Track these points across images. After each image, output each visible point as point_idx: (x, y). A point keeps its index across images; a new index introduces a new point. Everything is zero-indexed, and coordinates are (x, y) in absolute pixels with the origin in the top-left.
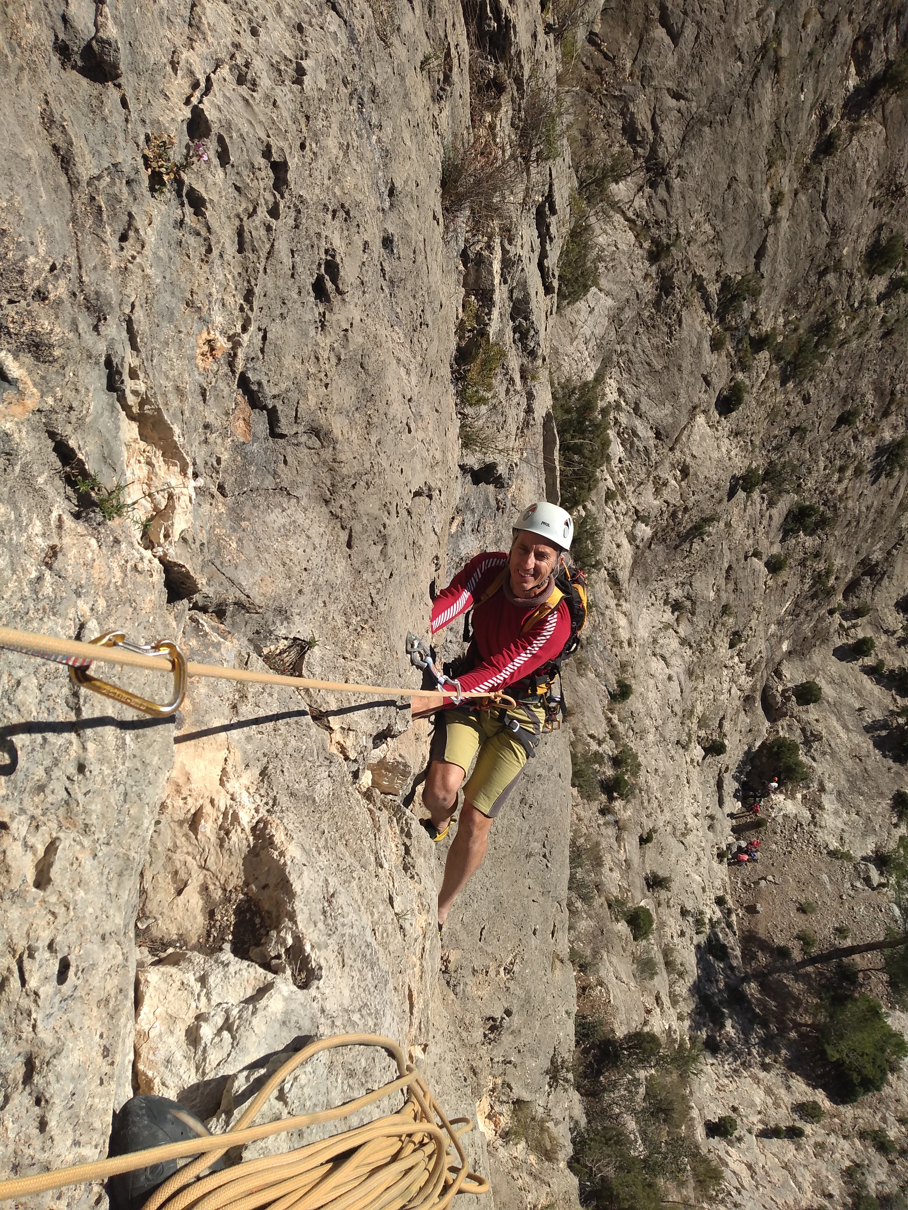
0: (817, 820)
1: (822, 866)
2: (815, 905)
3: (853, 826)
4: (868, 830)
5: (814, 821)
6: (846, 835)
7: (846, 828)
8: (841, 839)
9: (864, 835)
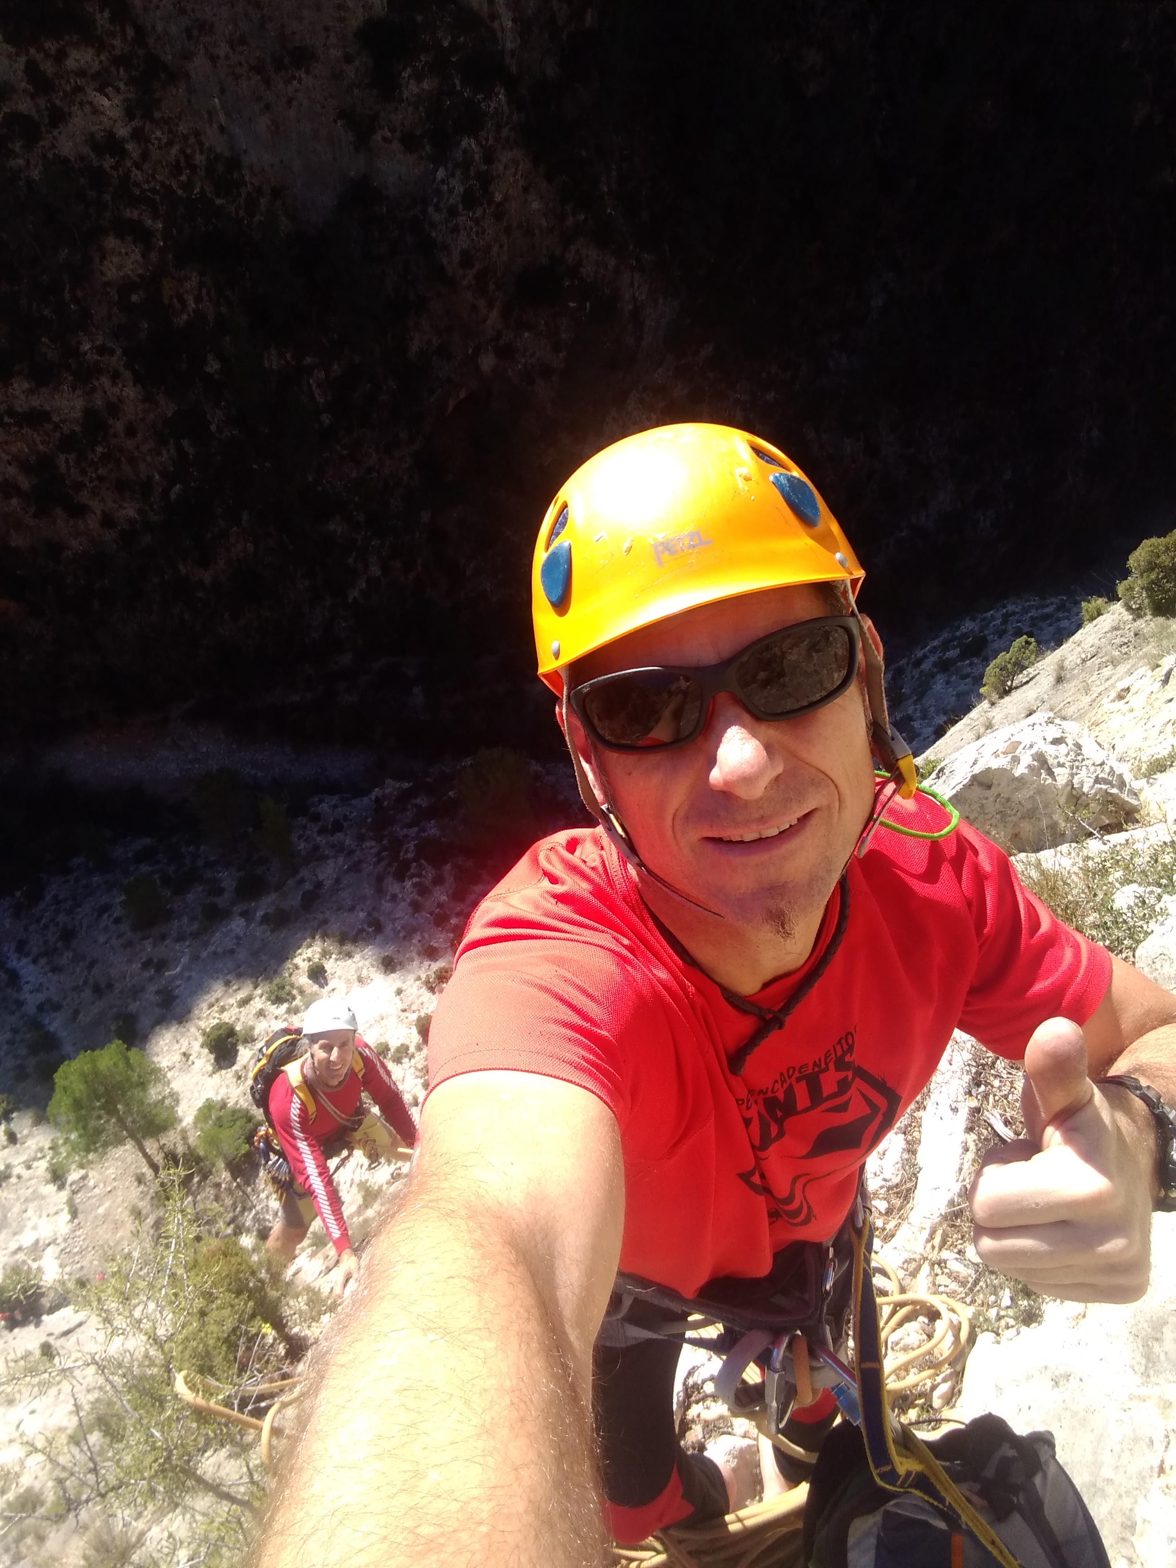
0: (50, 1240)
1: (91, 1217)
2: (130, 1208)
3: (40, 1209)
4: (36, 1196)
5: (54, 1242)
6: (52, 1210)
7: (44, 1215)
8: (56, 1213)
9: (43, 1198)
